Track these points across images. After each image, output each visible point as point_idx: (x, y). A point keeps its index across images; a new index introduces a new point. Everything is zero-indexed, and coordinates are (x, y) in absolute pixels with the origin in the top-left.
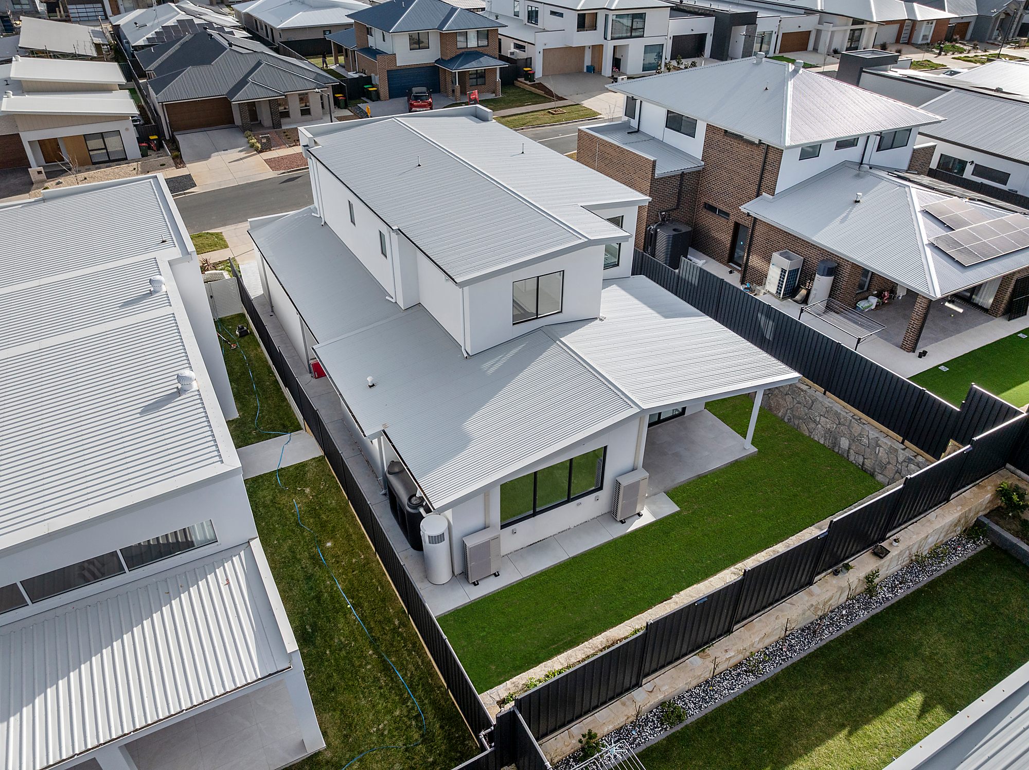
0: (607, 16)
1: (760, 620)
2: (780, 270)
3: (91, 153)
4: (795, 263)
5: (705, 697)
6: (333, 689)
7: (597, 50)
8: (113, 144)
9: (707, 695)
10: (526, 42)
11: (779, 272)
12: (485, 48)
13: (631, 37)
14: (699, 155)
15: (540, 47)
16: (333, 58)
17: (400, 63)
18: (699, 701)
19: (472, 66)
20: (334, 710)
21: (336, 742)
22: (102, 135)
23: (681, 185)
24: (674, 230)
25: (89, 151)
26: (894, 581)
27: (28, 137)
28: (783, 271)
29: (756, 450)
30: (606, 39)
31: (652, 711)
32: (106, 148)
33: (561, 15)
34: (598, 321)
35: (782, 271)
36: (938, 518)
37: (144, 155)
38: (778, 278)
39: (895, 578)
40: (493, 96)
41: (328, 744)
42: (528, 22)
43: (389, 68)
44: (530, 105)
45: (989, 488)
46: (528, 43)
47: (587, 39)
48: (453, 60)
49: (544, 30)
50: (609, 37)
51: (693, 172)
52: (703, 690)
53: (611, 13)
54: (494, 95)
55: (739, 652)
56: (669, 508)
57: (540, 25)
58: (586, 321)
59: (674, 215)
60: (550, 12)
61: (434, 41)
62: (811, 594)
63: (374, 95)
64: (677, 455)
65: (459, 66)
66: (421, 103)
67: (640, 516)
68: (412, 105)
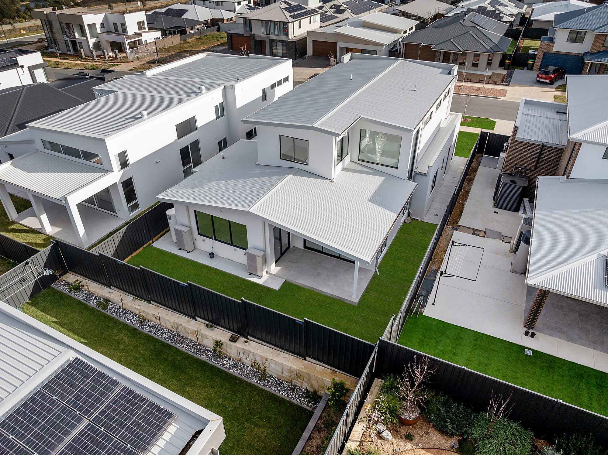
1: (163, 310)
17: (555, 49)
23: (541, 153)
24: (511, 181)
27: (340, 45)
28: (521, 231)
29: (357, 302)
34: (329, 181)
45: (337, 378)
48: (593, 54)
51: (555, 148)
56: (276, 286)
59: (531, 174)
61: (589, 39)
63: (529, 66)
64: (319, 274)
65: (592, 59)
66: (544, 76)
67: (259, 278)
68: (538, 76)
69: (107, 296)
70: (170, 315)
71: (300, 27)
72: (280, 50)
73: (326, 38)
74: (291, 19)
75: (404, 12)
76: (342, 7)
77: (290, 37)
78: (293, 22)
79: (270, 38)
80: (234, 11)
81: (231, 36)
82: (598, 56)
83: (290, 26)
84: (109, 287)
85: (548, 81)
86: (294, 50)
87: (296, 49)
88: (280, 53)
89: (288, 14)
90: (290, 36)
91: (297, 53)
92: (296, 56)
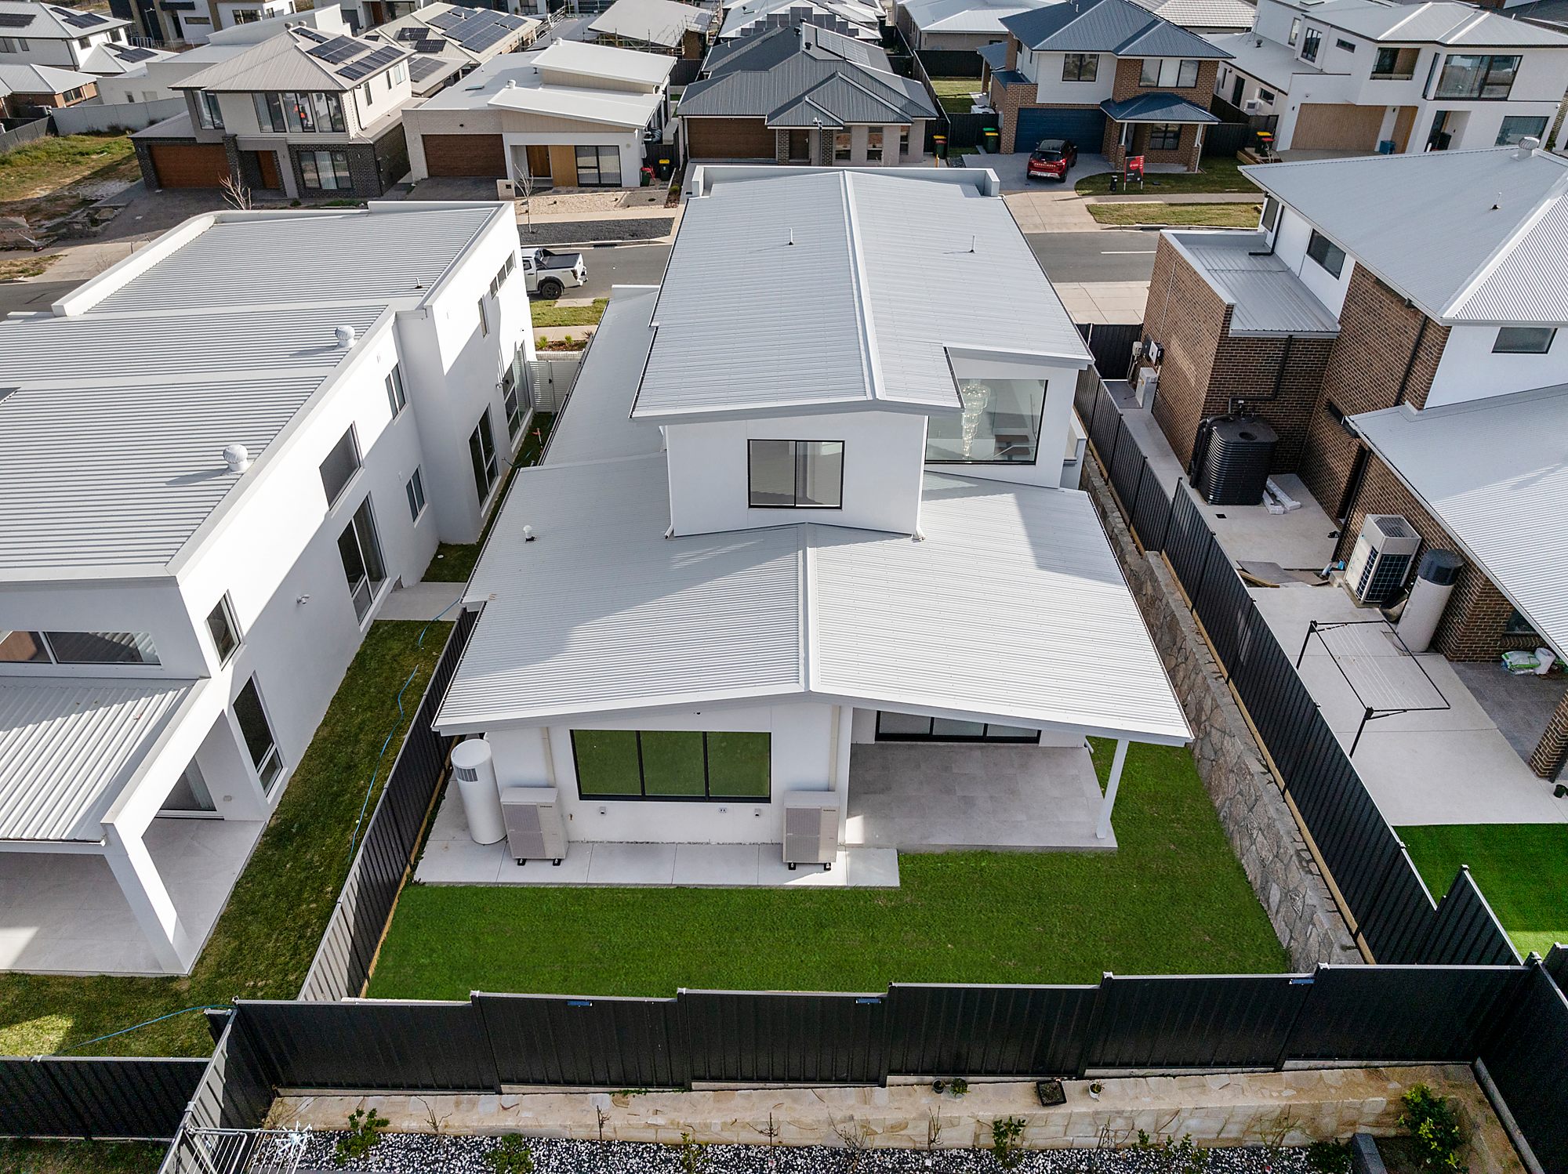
0: (1437, 55)
1: (749, 1096)
2: (1370, 549)
3: (581, 171)
4: (1405, 545)
5: (585, 1162)
6: (254, 913)
7: (1408, 114)
8: (608, 164)
9: (589, 1162)
10: (1276, 88)
11: (1368, 553)
12: (1189, 91)
13: (1479, 99)
14: (1336, 310)
15: (1295, 100)
16: (981, 83)
17: (1041, 99)
18: (570, 1163)
19: (1157, 117)
20: (235, 938)
21: (203, 977)
22: (597, 150)
23: (1285, 358)
24: (1242, 435)
25: (578, 168)
26: (1081, 1161)
27: (512, 140)
28: (1374, 552)
29: (1113, 844)
30: (1425, 97)
31: (496, 1138)
32: (598, 167)
33: (1351, 47)
34: (909, 540)
35: (1372, 552)
36: (1225, 1091)
37: (644, 183)
38: (1364, 563)
39: (1089, 1158)
40: (1181, 169)
41: (195, 974)
42: (1302, 56)
43: (1023, 106)
44: (1234, 192)
45: (1394, 1085)
46: (1280, 91)
47: (1393, 93)
48: (1126, 104)
49: (1321, 72)
50: (1431, 94)
51: (1315, 341)
52: (593, 1151)
53: (1444, 53)
54: (1186, 168)
55: (676, 1125)
56: (885, 875)
57: (1317, 64)
58: (879, 535)
59: (1266, 409)
60: (1336, 43)
61: (1106, 70)
62: (866, 1101)
63: (991, 145)
64: (968, 802)
65: (1130, 114)
66: (1045, 164)
67: (826, 869)
68: (1031, 166)
69: (509, 1122)
70: (788, 1103)
71: (370, 102)
72: (326, 170)
73: (462, 125)
74: (346, 83)
75: (613, 36)
76: (430, 32)
77: (352, 135)
78: (352, 89)
79: (291, 142)
80: (75, 67)
81: (149, 147)
82: (1136, 109)
83: (346, 98)
84: (493, 1088)
85: (1056, 175)
86: (373, 168)
87: (378, 163)
88: (328, 179)
89: (331, 68)
90: (353, 131)
91: (381, 177)
92: (381, 183)
